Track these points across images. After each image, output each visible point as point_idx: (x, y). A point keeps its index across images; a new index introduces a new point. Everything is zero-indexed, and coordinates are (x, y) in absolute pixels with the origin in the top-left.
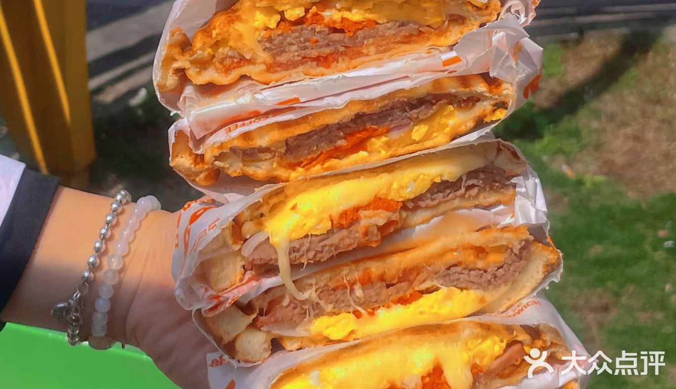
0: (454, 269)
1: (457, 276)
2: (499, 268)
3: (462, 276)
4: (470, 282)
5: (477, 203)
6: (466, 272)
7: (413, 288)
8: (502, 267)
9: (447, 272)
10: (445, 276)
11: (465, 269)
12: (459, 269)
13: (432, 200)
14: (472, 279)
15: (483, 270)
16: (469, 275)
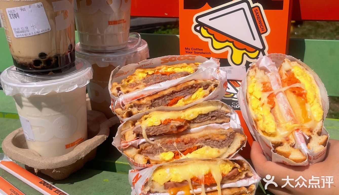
0: (207, 141)
1: (209, 143)
2: (223, 141)
3: (211, 143)
4: (214, 145)
5: (216, 122)
6: (212, 141)
7: (194, 145)
8: (225, 141)
9: (205, 141)
10: (205, 142)
11: (212, 140)
12: (209, 140)
13: (200, 120)
14: (214, 144)
15: (218, 141)
16: (213, 142)
